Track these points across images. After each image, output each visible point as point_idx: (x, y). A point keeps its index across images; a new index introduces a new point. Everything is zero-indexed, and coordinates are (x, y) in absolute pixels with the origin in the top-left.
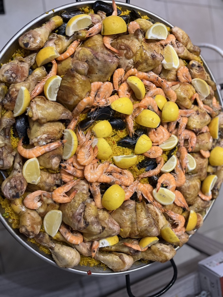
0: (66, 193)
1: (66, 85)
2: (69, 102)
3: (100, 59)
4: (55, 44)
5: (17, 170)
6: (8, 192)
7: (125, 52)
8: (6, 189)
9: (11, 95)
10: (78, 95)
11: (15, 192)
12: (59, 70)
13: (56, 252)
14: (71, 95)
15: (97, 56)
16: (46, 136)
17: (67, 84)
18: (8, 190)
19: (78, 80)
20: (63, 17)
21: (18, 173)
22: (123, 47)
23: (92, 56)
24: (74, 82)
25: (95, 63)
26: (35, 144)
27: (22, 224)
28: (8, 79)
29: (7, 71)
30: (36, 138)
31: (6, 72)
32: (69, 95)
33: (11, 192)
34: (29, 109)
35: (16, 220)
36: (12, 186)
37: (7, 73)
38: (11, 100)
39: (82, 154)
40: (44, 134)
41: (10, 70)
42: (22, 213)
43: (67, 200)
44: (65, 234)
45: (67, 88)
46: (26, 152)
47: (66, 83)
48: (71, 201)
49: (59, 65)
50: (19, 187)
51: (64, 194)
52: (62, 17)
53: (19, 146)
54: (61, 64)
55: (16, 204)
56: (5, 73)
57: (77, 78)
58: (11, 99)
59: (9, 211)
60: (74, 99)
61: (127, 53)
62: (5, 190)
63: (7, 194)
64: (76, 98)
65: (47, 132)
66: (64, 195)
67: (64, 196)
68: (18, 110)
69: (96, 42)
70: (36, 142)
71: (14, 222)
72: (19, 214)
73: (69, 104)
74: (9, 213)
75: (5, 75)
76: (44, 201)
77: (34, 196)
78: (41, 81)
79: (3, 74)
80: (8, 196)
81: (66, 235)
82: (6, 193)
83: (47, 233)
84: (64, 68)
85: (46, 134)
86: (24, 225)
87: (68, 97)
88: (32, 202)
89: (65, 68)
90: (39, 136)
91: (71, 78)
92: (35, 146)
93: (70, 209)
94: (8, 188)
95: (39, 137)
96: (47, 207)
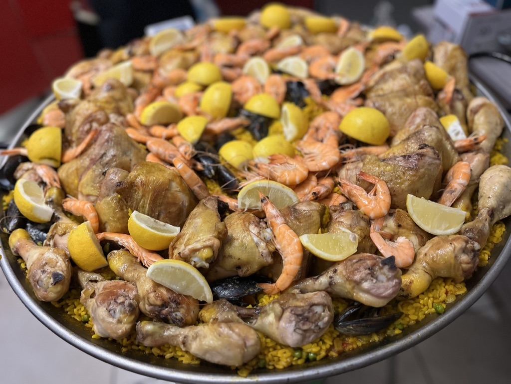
0: (368, 191)
1: (148, 202)
2: (183, 203)
3: (102, 152)
4: (64, 234)
5: (331, 277)
6: (386, 284)
7: (95, 125)
8: (379, 288)
9: (163, 300)
10: (170, 181)
11: (381, 268)
12: (119, 226)
13: (496, 202)
14: (169, 195)
15: (98, 157)
16: (253, 226)
17: (146, 200)
18: (381, 284)
19: (139, 175)
20: (13, 228)
21: (338, 271)
22: (87, 127)
23: (97, 166)
24: (143, 184)
25: (109, 161)
26: (272, 248)
27: (452, 261)
28: (128, 309)
29: (109, 312)
30: (257, 245)
31: (113, 315)
32: (170, 200)
33: (382, 277)
34: (195, 259)
35: (447, 287)
36: (369, 274)
37: (115, 312)
38: (175, 301)
39: (286, 174)
40: (248, 230)
41: (109, 306)
42: (428, 268)
43: (381, 186)
44: (454, 192)
45: (154, 201)
46: (291, 263)
47: (144, 202)
48: (383, 180)
49: (108, 227)
50: (369, 263)
51: (370, 194)
52: (13, 230)
53: (278, 287)
54: (106, 225)
55: (410, 283)
56: (113, 317)
57: (136, 177)
58: (172, 302)
59: (430, 301)
60: (176, 191)
61: (98, 121)
62: (381, 290)
63: (391, 286)
64: (175, 187)
65: (245, 225)
66: (373, 194)
67: (375, 194)
68: (199, 283)
69: (71, 171)
70: (267, 245)
71: (451, 290)
72: (431, 276)
73: (187, 204)
74: (433, 303)
75: (118, 315)
76: (392, 233)
77: (384, 245)
78: (137, 258)
79: (114, 321)
80: (394, 283)
81: (456, 189)
82: (387, 289)
83: (461, 228)
84: (115, 213)
85: (249, 226)
86: (453, 256)
87: (174, 204)
88: (399, 250)
89: (115, 209)
90: (253, 240)
91: (136, 191)
92: (276, 249)
93: (401, 178)
94: (376, 282)
95: (256, 239)
96: (404, 228)
